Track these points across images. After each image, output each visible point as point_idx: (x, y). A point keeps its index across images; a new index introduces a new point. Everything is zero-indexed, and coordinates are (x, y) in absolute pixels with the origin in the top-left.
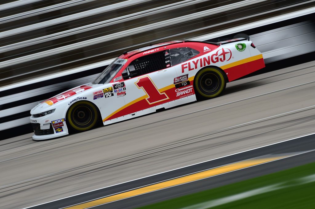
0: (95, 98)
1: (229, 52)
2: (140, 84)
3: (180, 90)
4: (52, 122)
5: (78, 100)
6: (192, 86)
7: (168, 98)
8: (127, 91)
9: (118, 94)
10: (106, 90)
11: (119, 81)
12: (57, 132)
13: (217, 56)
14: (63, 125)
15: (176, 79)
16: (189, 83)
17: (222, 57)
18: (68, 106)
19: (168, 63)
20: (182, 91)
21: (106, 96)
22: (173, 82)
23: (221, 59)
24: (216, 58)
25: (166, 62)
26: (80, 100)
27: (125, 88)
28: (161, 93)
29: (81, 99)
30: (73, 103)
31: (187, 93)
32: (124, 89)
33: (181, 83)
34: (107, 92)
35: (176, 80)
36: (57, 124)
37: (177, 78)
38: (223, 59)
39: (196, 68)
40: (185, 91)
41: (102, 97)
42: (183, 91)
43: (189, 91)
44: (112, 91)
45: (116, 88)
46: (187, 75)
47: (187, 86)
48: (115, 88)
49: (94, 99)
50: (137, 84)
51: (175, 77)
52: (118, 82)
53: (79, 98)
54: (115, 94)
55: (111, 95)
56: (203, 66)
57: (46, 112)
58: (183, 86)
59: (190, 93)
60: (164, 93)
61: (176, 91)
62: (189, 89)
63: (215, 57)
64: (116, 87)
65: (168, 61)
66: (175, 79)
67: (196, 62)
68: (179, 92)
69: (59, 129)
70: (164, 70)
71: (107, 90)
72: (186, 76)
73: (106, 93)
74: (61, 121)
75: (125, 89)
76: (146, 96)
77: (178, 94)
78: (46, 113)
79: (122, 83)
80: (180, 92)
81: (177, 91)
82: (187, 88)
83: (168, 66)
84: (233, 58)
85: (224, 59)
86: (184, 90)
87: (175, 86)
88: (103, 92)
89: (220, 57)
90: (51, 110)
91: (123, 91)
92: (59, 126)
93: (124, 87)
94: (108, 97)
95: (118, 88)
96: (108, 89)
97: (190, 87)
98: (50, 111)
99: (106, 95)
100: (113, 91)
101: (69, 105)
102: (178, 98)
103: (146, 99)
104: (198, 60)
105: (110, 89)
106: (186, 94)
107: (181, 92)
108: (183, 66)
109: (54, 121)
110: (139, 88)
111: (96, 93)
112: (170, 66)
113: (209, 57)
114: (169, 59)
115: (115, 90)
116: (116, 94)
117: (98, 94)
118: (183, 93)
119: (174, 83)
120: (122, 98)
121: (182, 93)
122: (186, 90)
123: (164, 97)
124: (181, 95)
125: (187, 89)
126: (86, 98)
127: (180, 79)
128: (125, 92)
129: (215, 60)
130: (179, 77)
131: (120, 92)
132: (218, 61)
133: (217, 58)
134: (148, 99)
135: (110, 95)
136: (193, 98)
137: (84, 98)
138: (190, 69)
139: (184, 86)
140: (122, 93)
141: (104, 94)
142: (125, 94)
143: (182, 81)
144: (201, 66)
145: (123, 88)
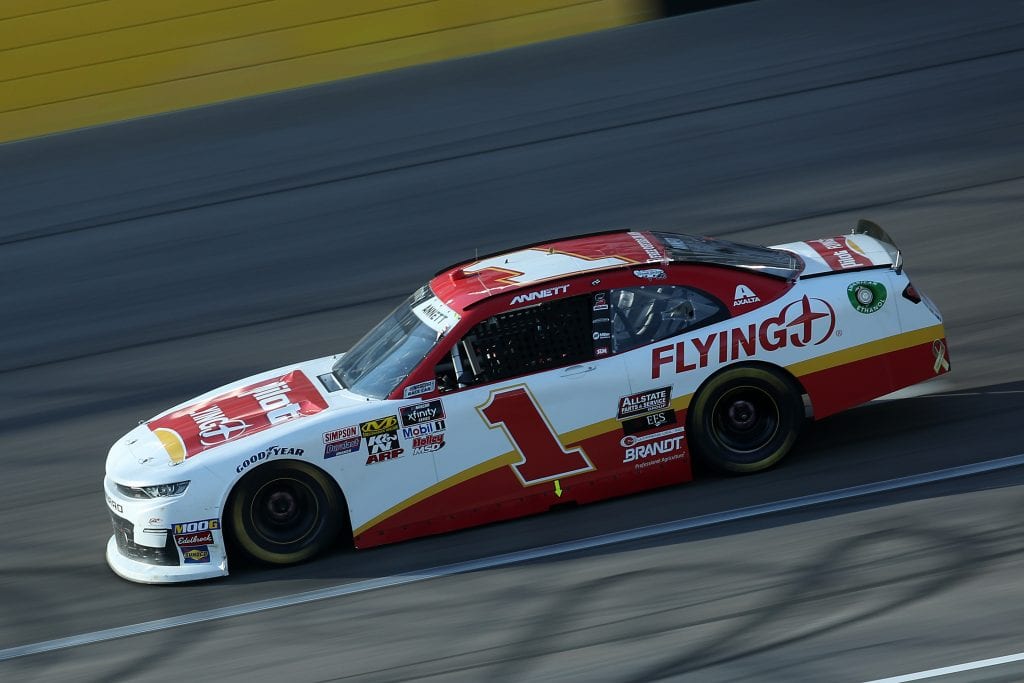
1: (827, 311)
3: (637, 440)
4: (173, 526)
5: (273, 457)
6: (682, 429)
8: (448, 435)
9: (417, 443)
10: (372, 428)
11: (424, 397)
12: (188, 561)
13: (782, 327)
14: (212, 542)
16: (671, 418)
17: (799, 329)
18: (236, 477)
20: (645, 444)
23: (795, 339)
24: (777, 334)
25: (596, 336)
26: (280, 457)
27: (443, 422)
28: (568, 447)
29: (282, 453)
30: (252, 466)
31: (661, 451)
32: (438, 428)
33: (645, 418)
34: (376, 435)
35: (627, 406)
36: (190, 536)
37: (630, 398)
38: (801, 338)
39: (704, 362)
40: (656, 444)
42: (649, 446)
43: (669, 444)
44: (393, 433)
45: (412, 422)
46: (668, 390)
47: (663, 427)
48: (407, 422)
49: (327, 456)
54: (406, 444)
56: (729, 361)
57: (155, 487)
58: (653, 429)
61: (623, 443)
62: (672, 441)
63: (773, 328)
64: (410, 416)
65: (605, 335)
66: (623, 400)
68: (634, 447)
69: (194, 551)
70: (586, 365)
71: (376, 426)
72: (663, 393)
73: (372, 439)
74: (206, 527)
75: (443, 426)
76: (513, 455)
80: (637, 448)
81: (626, 442)
82: (662, 434)
83: (600, 351)
84: (839, 333)
85: (807, 338)
86: (651, 442)
87: (621, 426)
88: (358, 433)
89: (790, 331)
90: (175, 484)
91: (435, 433)
92: (197, 543)
93: (439, 420)
95: (417, 422)
96: (379, 422)
98: (170, 485)
99: (371, 443)
100: (400, 432)
101: (238, 471)
104: (711, 338)
105: (389, 424)
107: (643, 447)
108: (656, 353)
109: (181, 525)
111: (335, 435)
112: (610, 354)
113: (752, 328)
114: (606, 327)
115: (407, 429)
116: (410, 441)
118: (647, 452)
119: (620, 415)
122: (658, 440)
127: (642, 404)
128: (442, 436)
129: (773, 341)
130: (639, 395)
131: (424, 437)
132: (782, 343)
133: (781, 335)
134: (518, 467)
135: (385, 444)
137: (292, 450)
139: (653, 426)
140: (431, 440)
142: (442, 445)
143: (646, 410)
144: (723, 358)
145: (437, 424)
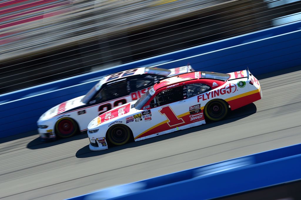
0: (127, 122)
2: (162, 112)
7: (184, 122)
15: (191, 108)
19: (185, 96)
21: (136, 121)
22: (189, 110)
41: (133, 121)
50: (160, 111)
51: (190, 106)
52: (146, 110)
53: (116, 122)
55: (140, 119)
59: (201, 118)
60: (181, 119)
67: (208, 94)
77: (192, 119)
78: (93, 132)
79: (149, 111)
94: (138, 121)
97: (201, 114)
102: (192, 122)
103: (167, 123)
106: (198, 119)
110: (162, 114)
117: (130, 119)
120: (148, 122)
121: (195, 118)
123: (181, 121)
124: (194, 120)
125: (199, 115)
126: (121, 122)
136: (203, 122)
138: (204, 100)
141: (134, 119)
